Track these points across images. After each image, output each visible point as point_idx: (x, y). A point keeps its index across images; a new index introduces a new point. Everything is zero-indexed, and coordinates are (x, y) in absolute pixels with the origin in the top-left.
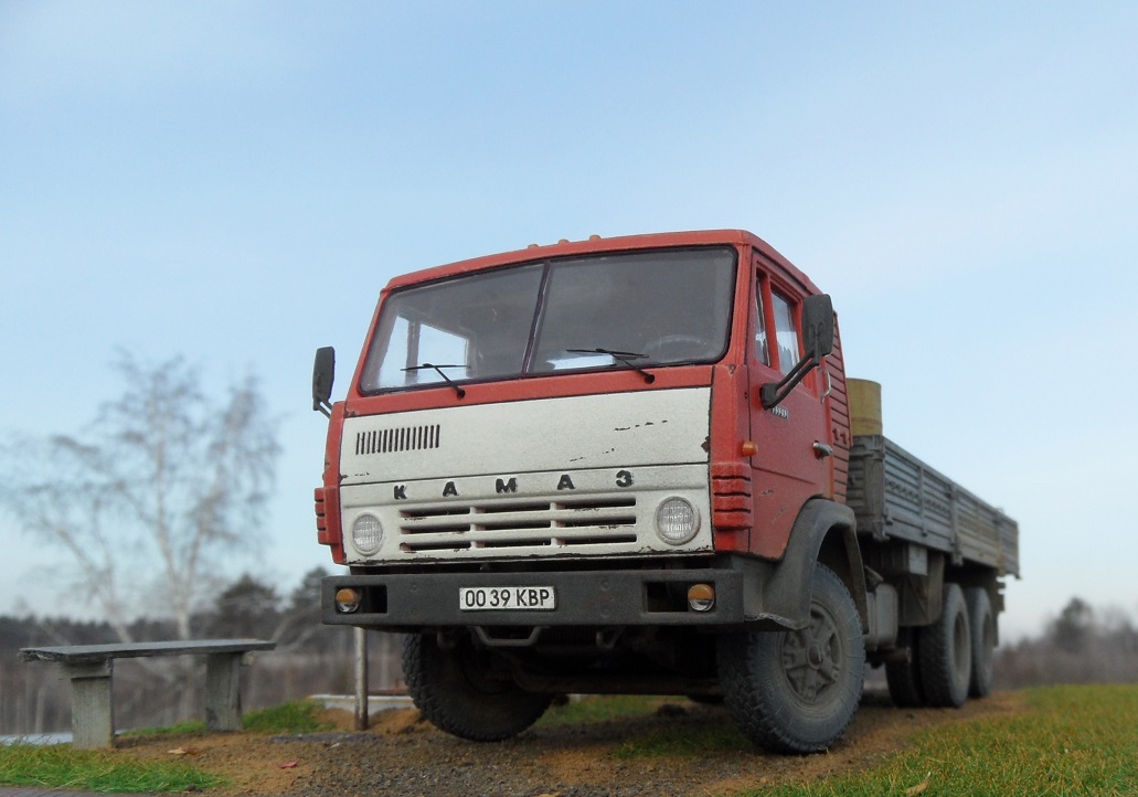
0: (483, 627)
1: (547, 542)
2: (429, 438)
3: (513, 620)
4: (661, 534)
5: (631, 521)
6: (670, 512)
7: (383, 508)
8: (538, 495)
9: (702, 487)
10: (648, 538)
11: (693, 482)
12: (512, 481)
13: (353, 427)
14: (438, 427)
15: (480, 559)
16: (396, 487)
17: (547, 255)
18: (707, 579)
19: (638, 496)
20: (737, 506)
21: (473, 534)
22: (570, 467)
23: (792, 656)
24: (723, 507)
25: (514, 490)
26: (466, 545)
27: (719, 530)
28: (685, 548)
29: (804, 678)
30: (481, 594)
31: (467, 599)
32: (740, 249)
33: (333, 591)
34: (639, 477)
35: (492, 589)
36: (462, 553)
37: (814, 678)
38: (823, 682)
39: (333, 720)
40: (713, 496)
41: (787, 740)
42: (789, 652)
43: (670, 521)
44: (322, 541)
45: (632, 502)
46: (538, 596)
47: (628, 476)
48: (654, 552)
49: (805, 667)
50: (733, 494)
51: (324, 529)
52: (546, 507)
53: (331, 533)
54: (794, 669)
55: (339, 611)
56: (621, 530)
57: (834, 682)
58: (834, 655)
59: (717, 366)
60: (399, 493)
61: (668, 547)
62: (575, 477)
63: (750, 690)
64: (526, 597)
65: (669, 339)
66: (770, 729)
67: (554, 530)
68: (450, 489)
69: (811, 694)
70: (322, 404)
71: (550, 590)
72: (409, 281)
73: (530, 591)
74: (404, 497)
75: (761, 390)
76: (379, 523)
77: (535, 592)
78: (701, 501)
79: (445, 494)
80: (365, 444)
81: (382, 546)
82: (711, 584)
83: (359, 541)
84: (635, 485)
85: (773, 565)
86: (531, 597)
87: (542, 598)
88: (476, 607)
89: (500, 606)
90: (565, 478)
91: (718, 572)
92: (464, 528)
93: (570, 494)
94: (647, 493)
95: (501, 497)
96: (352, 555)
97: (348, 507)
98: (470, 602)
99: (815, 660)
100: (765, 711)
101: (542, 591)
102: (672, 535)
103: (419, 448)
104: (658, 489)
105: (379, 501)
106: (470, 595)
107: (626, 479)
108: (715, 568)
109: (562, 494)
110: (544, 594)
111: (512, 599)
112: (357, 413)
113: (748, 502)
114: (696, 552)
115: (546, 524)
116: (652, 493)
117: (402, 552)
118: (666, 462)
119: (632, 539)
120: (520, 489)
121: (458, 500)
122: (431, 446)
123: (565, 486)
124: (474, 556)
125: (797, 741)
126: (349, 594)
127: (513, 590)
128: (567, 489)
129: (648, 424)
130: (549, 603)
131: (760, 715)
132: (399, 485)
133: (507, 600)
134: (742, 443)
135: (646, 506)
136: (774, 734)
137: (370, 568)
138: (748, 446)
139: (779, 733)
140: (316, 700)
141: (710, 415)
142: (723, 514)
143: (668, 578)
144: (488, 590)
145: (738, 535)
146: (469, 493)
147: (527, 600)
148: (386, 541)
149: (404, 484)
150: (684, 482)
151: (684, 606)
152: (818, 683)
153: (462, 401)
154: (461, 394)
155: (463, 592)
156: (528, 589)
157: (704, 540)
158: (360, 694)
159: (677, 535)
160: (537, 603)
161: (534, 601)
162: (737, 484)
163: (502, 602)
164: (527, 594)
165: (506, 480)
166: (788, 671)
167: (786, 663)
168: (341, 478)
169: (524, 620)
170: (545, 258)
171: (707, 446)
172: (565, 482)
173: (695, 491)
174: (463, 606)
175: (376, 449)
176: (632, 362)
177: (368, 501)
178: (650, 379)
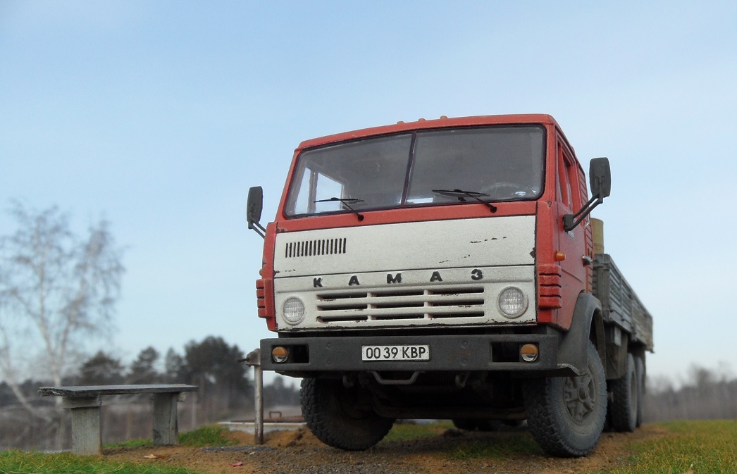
0: (377, 372)
1: (421, 316)
2: (339, 246)
3: (400, 367)
4: (502, 311)
5: (481, 302)
6: (508, 297)
7: (304, 293)
8: (416, 285)
9: (530, 281)
10: (492, 314)
11: (524, 278)
12: (399, 277)
13: (282, 240)
14: (345, 239)
15: (374, 327)
16: (315, 279)
17: (414, 128)
18: (534, 340)
19: (486, 286)
20: (555, 293)
21: (369, 311)
22: (439, 266)
23: (570, 393)
24: (546, 294)
25: (399, 281)
26: (365, 318)
27: (541, 309)
28: (517, 320)
29: (576, 408)
30: (377, 350)
31: (366, 353)
32: (547, 127)
33: (270, 349)
34: (487, 273)
35: (385, 347)
36: (362, 323)
37: (582, 409)
38: (586, 411)
39: (238, 438)
40: (539, 287)
41: (567, 448)
42: (568, 390)
43: (508, 303)
44: (261, 315)
45: (481, 290)
46: (418, 352)
47: (480, 273)
48: (496, 323)
49: (577, 400)
50: (553, 285)
51: (264, 307)
52: (421, 293)
53: (267, 310)
54: (571, 402)
55: (274, 361)
56: (474, 308)
57: (592, 411)
58: (591, 393)
59: (539, 201)
60: (317, 283)
61: (506, 320)
62: (442, 273)
63: (547, 414)
64: (409, 352)
65: (498, 185)
66: (558, 440)
67: (427, 308)
68: (354, 280)
69: (579, 417)
70: (254, 224)
71: (426, 347)
72: (315, 144)
73: (412, 348)
74: (321, 286)
75: (564, 218)
76: (302, 303)
77: (416, 349)
78: (529, 290)
79: (350, 284)
80: (291, 250)
81: (304, 319)
82: (536, 344)
83: (288, 315)
84: (484, 278)
85: (563, 333)
86: (412, 352)
87: (420, 353)
88: (373, 359)
89: (391, 358)
90: (436, 274)
91: (542, 336)
92: (363, 307)
93: (439, 284)
94: (492, 284)
95: (390, 286)
96: (282, 324)
97: (279, 292)
98: (370, 355)
99: (583, 397)
100: (555, 429)
101: (420, 348)
102: (508, 312)
103: (331, 253)
104: (500, 281)
105: (302, 288)
106: (370, 351)
107: (478, 275)
108: (538, 333)
109: (433, 284)
110: (422, 350)
111: (400, 353)
112: (286, 230)
113: (561, 291)
114: (525, 323)
115: (421, 304)
116: (495, 284)
117: (318, 323)
118: (506, 264)
119: (481, 314)
120: (404, 280)
121: (358, 288)
122: (340, 252)
123: (436, 279)
124: (370, 325)
125: (573, 448)
126: (282, 350)
127: (400, 348)
128: (437, 281)
129: (493, 239)
130: (426, 356)
131: (553, 431)
132: (317, 278)
133: (395, 354)
134: (556, 252)
135: (491, 293)
136: (560, 444)
137: (294, 333)
138: (559, 254)
139: (563, 443)
140: (222, 425)
141: (535, 234)
142: (545, 298)
143: (508, 340)
144: (382, 348)
145: (554, 312)
146: (368, 284)
147: (410, 354)
148: (307, 315)
149: (320, 277)
150: (518, 277)
151: (517, 358)
152: (583, 412)
153: (362, 223)
154: (361, 218)
155: (364, 349)
156: (410, 347)
157: (531, 315)
158: (258, 421)
159: (513, 312)
160: (416, 356)
161: (414, 355)
162: (555, 278)
163: (392, 355)
164: (409, 350)
165: (394, 275)
166: (568, 402)
167: (566, 397)
168: (275, 273)
169: (408, 367)
170: (413, 130)
171: (534, 254)
172: (436, 276)
173: (525, 283)
174: (365, 358)
175: (300, 253)
176: (482, 198)
177: (294, 289)
178: (494, 210)
